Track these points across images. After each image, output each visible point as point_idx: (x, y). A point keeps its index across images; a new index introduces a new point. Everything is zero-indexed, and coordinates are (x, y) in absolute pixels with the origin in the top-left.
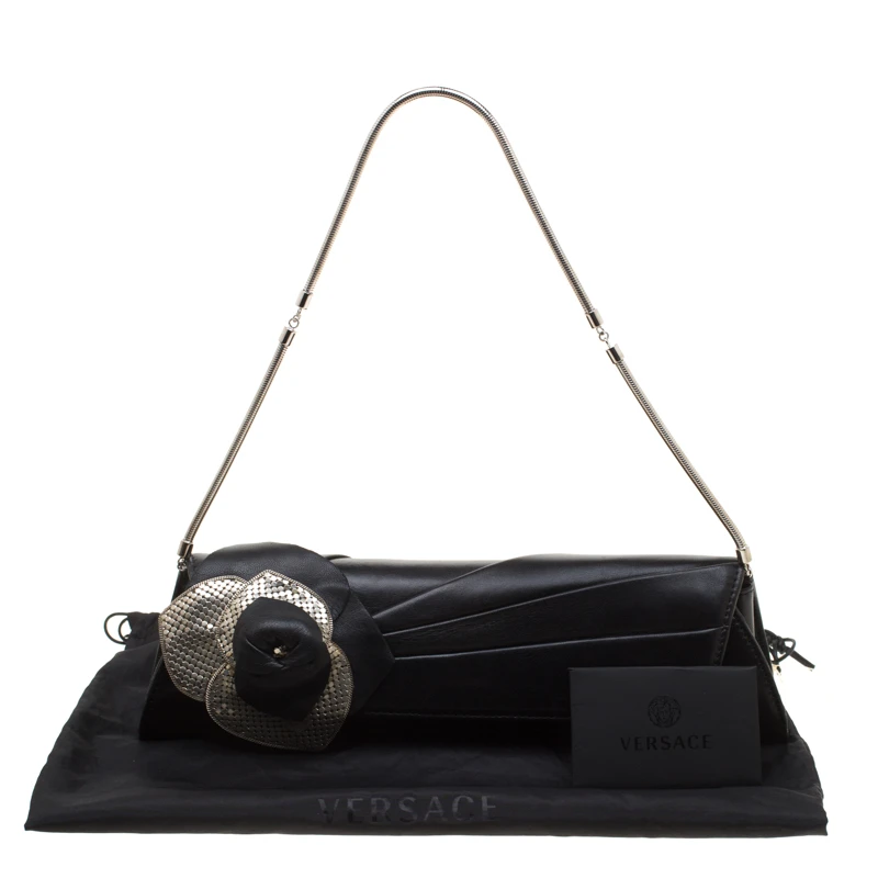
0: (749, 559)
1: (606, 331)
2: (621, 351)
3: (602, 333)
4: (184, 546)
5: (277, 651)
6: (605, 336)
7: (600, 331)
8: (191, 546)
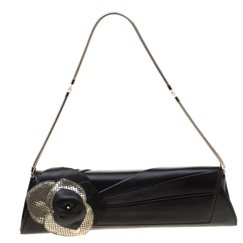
0: (225, 168)
1: (174, 92)
2: (179, 98)
3: (173, 93)
4: (33, 168)
5: (68, 208)
6: (174, 93)
7: (172, 92)
8: (35, 169)
